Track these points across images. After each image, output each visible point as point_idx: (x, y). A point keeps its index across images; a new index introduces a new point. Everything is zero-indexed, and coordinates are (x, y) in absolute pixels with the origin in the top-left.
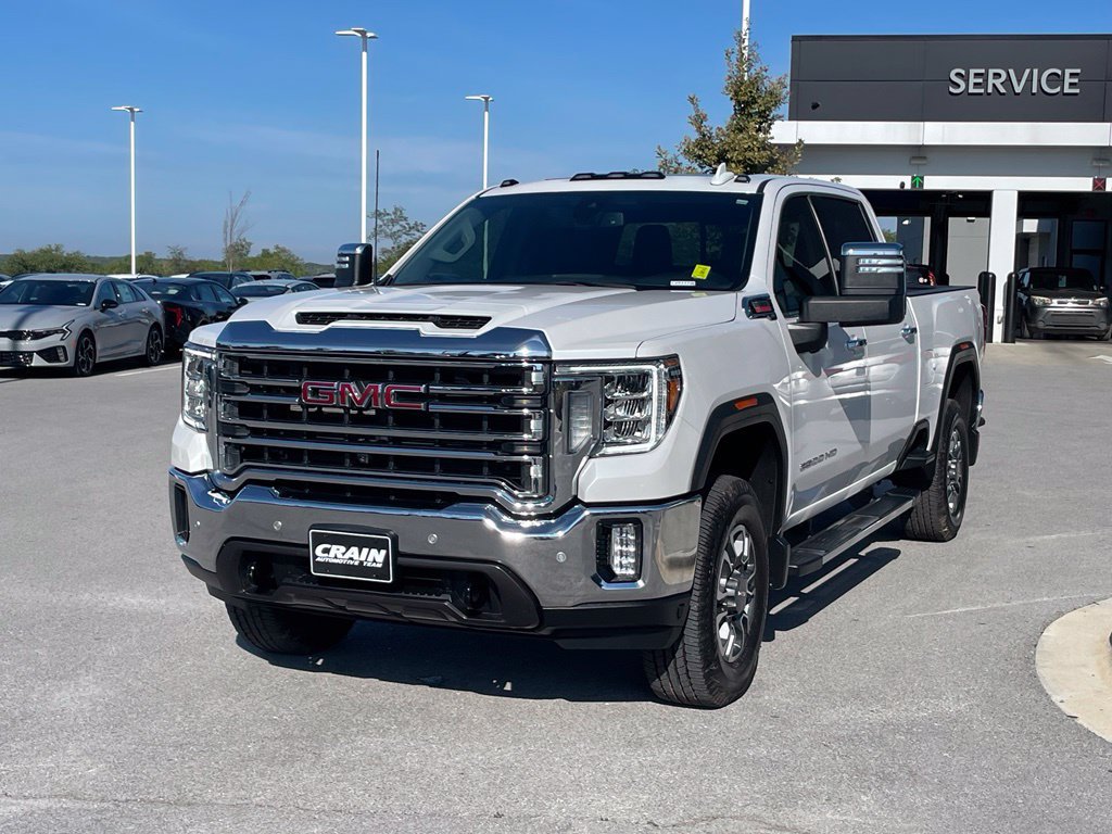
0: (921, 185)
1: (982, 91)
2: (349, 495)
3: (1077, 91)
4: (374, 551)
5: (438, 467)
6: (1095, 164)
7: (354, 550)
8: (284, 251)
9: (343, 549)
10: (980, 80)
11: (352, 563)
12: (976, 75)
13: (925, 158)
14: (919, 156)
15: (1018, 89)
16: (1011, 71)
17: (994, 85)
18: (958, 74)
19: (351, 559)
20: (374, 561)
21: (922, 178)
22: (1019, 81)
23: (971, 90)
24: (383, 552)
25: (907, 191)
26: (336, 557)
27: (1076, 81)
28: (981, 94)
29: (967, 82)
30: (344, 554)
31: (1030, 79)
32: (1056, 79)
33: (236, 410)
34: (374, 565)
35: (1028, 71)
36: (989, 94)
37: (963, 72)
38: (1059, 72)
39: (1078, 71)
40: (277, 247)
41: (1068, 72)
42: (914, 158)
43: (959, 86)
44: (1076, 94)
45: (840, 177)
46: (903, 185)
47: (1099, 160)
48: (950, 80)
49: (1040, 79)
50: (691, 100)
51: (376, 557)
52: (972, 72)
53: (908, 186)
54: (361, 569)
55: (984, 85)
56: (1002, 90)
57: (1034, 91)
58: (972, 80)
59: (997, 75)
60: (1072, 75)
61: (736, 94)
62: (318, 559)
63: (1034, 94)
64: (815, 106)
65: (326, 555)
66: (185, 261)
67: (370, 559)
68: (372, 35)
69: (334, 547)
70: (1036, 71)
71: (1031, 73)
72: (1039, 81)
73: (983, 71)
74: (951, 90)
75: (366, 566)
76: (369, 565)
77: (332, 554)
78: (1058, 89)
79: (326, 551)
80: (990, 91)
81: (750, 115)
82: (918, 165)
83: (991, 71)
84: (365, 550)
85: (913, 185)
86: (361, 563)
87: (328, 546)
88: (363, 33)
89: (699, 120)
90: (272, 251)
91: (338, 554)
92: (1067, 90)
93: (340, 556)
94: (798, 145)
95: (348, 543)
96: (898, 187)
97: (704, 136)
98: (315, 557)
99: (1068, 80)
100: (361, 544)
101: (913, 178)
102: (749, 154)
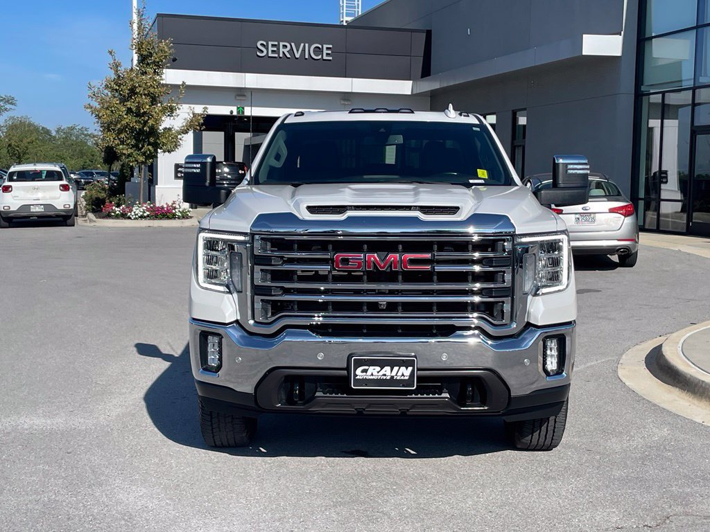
0: (243, 112)
1: (276, 55)
2: (365, 331)
3: (331, 58)
4: (403, 369)
6: (343, 102)
7: (387, 369)
9: (378, 368)
10: (275, 49)
11: (384, 378)
12: (273, 45)
13: (245, 96)
14: (240, 94)
15: (297, 56)
16: (293, 44)
17: (283, 52)
18: (262, 45)
19: (385, 375)
20: (403, 375)
21: (243, 108)
22: (298, 50)
23: (270, 55)
24: (410, 369)
25: (234, 117)
26: (372, 375)
27: (330, 52)
28: (276, 57)
29: (267, 49)
30: (378, 372)
31: (304, 50)
32: (318, 51)
33: (269, 276)
34: (402, 378)
35: (302, 45)
36: (280, 58)
37: (265, 43)
38: (320, 46)
39: (331, 46)
41: (325, 46)
42: (238, 95)
43: (262, 52)
44: (330, 60)
45: (208, 106)
46: (232, 112)
47: (344, 100)
48: (257, 47)
49: (310, 50)
50: (111, 53)
51: (405, 372)
52: (270, 43)
53: (235, 113)
54: (392, 381)
55: (277, 52)
56: (289, 56)
57: (307, 57)
58: (270, 49)
59: (285, 46)
60: (328, 48)
61: (139, 49)
62: (358, 377)
63: (306, 59)
64: (174, 60)
65: (365, 374)
67: (400, 374)
69: (371, 368)
70: (307, 45)
71: (304, 46)
72: (309, 51)
73: (276, 43)
74: (258, 54)
75: (396, 379)
76: (398, 378)
77: (369, 373)
78: (320, 57)
79: (363, 371)
80: (281, 55)
81: (148, 64)
82: (241, 100)
83: (281, 44)
84: (396, 369)
85: (238, 112)
86: (392, 377)
87: (367, 367)
89: (116, 66)
91: (374, 372)
92: (325, 57)
93: (375, 373)
94: (183, 85)
95: (382, 364)
96: (229, 114)
97: (119, 76)
98: (355, 375)
99: (325, 52)
100: (392, 364)
101: (238, 108)
102: (152, 90)
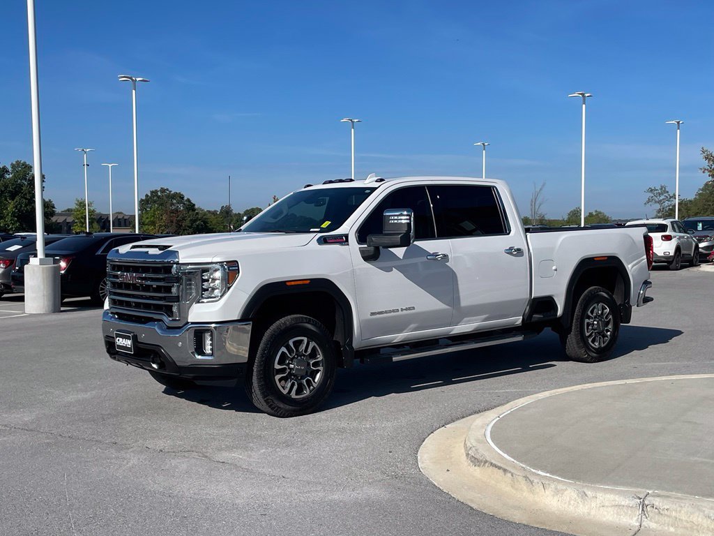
5: (142, 306)
8: (600, 213)
9: (122, 339)
20: (129, 345)
24: (130, 341)
30: (122, 342)
40: (596, 211)
62: (117, 344)
66: (546, 220)
68: (588, 95)
79: (119, 340)
84: (126, 340)
86: (126, 345)
88: (583, 94)
90: (594, 213)
95: (123, 337)
